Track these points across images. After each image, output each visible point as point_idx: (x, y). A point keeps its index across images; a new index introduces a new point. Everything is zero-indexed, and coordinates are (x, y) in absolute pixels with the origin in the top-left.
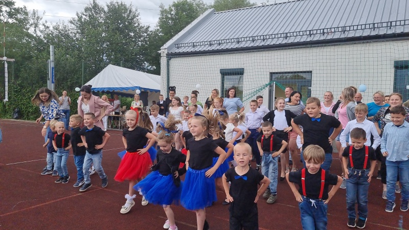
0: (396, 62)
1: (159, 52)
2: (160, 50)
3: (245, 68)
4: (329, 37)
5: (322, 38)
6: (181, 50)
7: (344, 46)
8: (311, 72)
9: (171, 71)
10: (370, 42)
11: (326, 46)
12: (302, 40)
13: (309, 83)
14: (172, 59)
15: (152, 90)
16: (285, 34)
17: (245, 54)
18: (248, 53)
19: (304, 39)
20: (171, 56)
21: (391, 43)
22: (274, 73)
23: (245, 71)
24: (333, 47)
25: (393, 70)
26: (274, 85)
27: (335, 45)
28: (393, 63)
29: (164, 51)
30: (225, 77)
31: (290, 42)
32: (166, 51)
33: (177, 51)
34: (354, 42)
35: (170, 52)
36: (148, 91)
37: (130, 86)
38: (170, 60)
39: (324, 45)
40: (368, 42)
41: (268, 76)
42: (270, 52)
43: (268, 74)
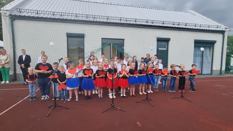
0: (157, 38)
2: (1, 10)
8: (124, 40)
14: (16, 20)
16: (107, 17)
23: (85, 36)
25: (156, 41)
29: (5, 11)
32: (8, 13)
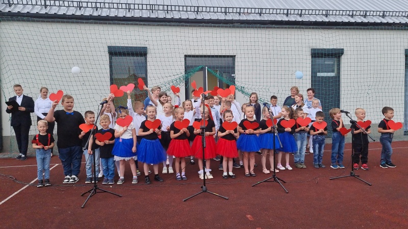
0: (312, 50)
3: (148, 47)
8: (235, 56)
22: (190, 56)
23: (149, 51)
25: (310, 58)
41: (183, 59)
43: (183, 56)
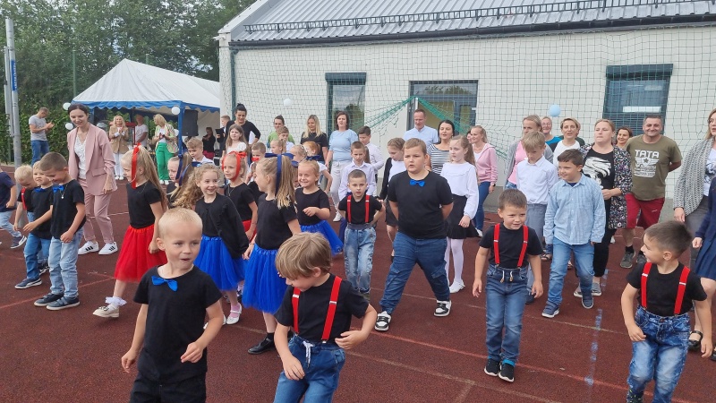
0: (609, 68)
1: (216, 38)
2: (218, 35)
3: (368, 73)
4: (508, 23)
5: (496, 24)
6: (256, 37)
7: (530, 39)
8: (476, 82)
9: (237, 75)
10: (571, 34)
11: (501, 37)
12: (463, 27)
13: (473, 100)
14: (239, 53)
15: (204, 108)
16: (435, 15)
17: (368, 47)
18: (372, 47)
19: (466, 25)
20: (237, 46)
21: (604, 36)
22: (416, 82)
23: (368, 78)
24: (512, 40)
25: (604, 81)
26: (417, 103)
27: (515, 37)
28: (604, 69)
29: (224, 36)
30: (334, 87)
31: (443, 28)
32: (229, 38)
33: (249, 38)
34: (546, 33)
35: (235, 40)
36: (198, 109)
37: (163, 99)
38: (235, 53)
39: (498, 35)
40: (567, 34)
41: (407, 88)
42: (410, 45)
43: (407, 83)
